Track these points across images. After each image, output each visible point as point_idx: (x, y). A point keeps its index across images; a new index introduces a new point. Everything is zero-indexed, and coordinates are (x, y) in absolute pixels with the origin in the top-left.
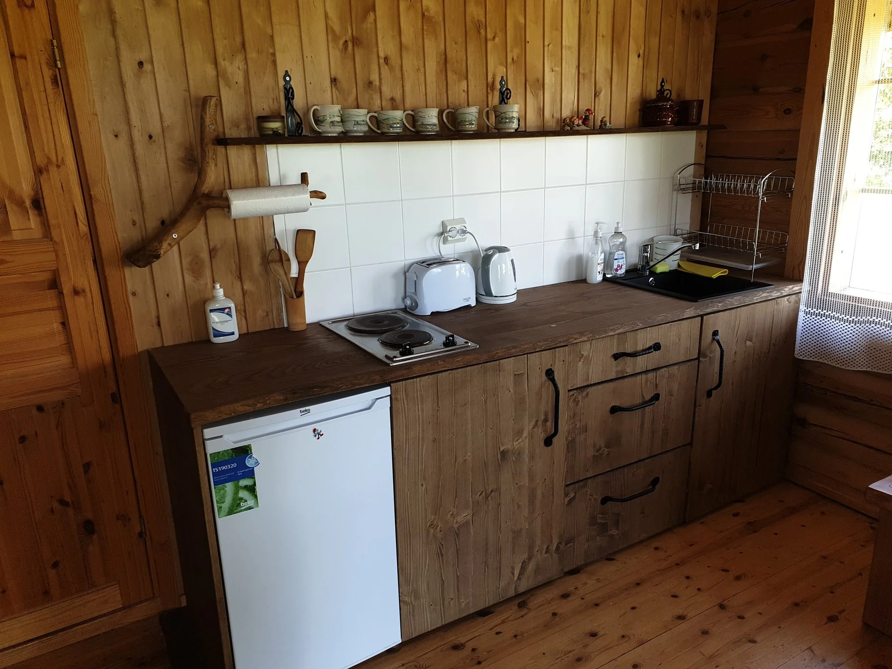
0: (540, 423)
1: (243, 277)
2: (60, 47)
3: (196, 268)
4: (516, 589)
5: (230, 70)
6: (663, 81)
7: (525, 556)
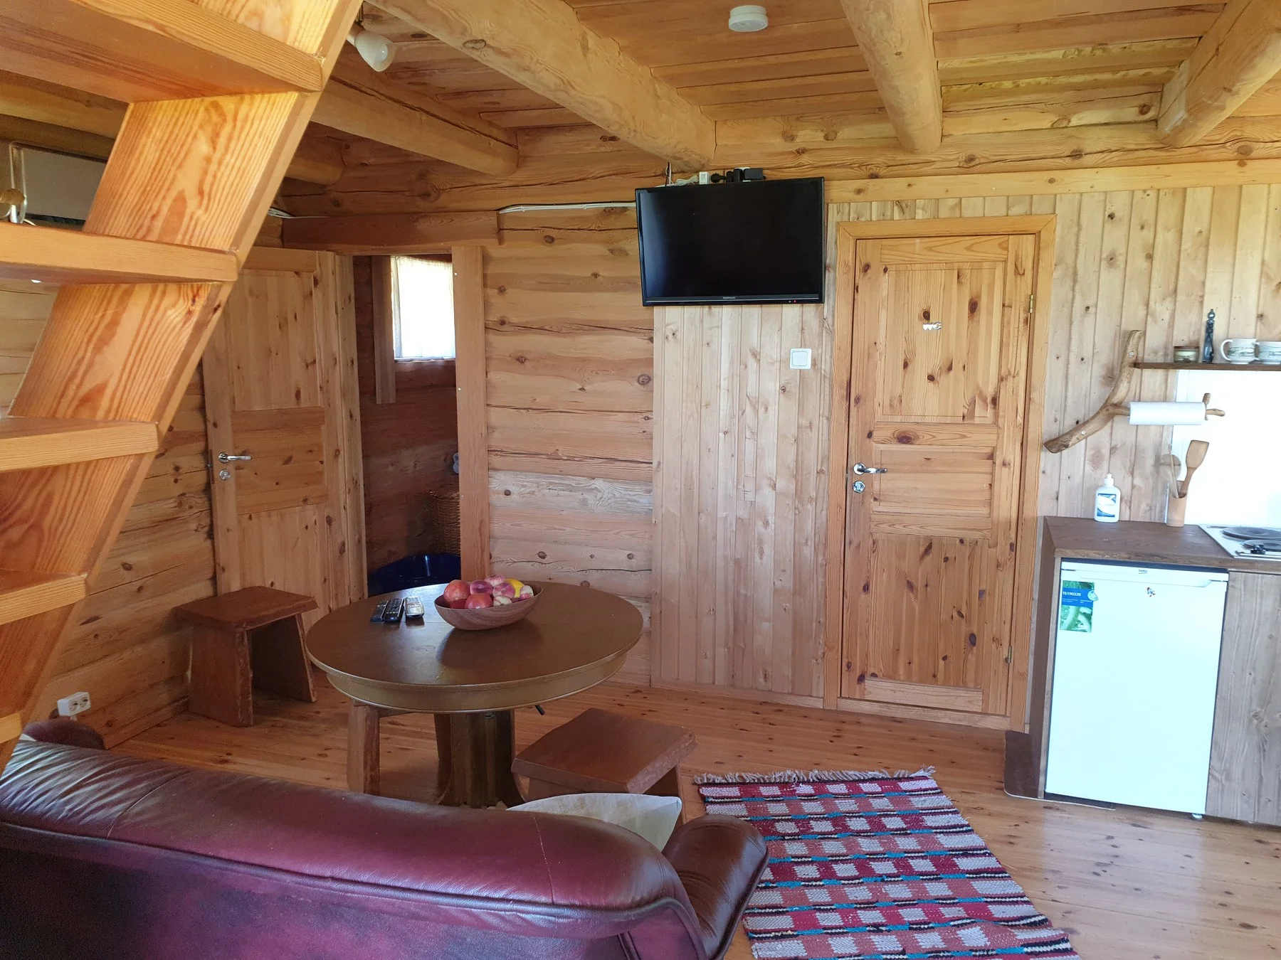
1: (1135, 473)
2: (1035, 300)
3: (1096, 460)
5: (1159, 310)
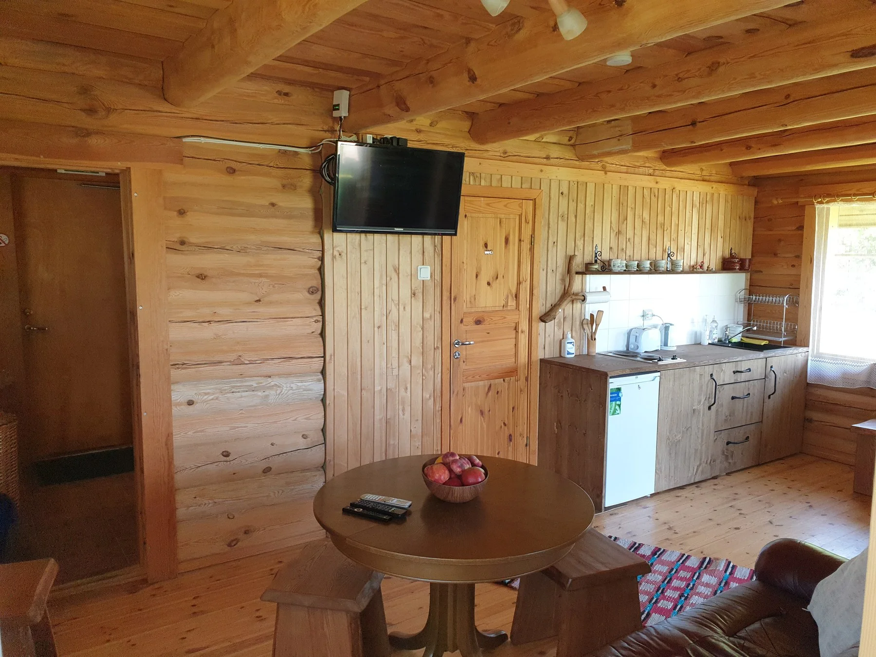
0: (707, 398)
2: (534, 237)
3: (559, 325)
4: (694, 479)
5: (579, 244)
6: (731, 249)
7: (698, 463)
